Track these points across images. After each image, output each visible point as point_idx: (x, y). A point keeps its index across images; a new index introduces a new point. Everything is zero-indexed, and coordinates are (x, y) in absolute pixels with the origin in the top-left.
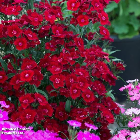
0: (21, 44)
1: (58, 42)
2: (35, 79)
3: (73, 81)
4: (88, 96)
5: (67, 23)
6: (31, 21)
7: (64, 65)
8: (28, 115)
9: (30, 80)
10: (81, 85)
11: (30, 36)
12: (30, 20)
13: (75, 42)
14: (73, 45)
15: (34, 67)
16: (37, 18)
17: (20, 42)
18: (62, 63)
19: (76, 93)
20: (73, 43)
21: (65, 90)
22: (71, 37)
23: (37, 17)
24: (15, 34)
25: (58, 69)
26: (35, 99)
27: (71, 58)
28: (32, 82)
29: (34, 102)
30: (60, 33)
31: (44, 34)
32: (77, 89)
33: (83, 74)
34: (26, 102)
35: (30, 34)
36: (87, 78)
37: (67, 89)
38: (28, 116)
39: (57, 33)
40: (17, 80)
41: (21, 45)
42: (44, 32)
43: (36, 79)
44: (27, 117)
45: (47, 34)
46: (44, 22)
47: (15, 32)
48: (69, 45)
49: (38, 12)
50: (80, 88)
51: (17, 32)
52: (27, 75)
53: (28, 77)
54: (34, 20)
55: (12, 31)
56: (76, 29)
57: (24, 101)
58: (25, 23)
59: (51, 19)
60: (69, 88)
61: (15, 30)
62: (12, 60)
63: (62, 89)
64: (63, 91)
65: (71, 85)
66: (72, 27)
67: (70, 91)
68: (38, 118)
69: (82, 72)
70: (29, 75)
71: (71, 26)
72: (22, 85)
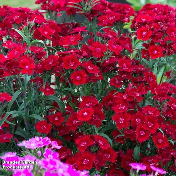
0: (79, 77)
1: (125, 76)
2: (95, 118)
3: (140, 121)
4: (161, 141)
5: (138, 57)
6: (93, 52)
7: (129, 102)
8: (85, 159)
9: (89, 119)
10: (150, 126)
11: (91, 69)
12: (91, 51)
13: (145, 77)
14: (143, 80)
15: (95, 104)
16: (99, 49)
17: (78, 76)
18: (127, 100)
19: (144, 135)
20: (143, 78)
21: (130, 132)
22: (142, 72)
23: (100, 47)
24: (72, 66)
25: (122, 108)
26: (94, 141)
27: (139, 94)
28: (91, 122)
29: (93, 145)
30: (127, 67)
31: (108, 68)
32: (145, 131)
33: (152, 113)
34: (83, 145)
35: (90, 67)
36: (157, 117)
37: (133, 131)
38: (86, 161)
39: (124, 67)
40: (75, 120)
41: (79, 80)
42: (108, 65)
43: (97, 119)
44: (84, 163)
45: (112, 68)
46: (107, 53)
47: (71, 64)
48: (137, 80)
49: (102, 42)
50: (148, 129)
51: (75, 64)
52: (85, 114)
53: (86, 116)
54: (96, 51)
55: (69, 63)
56: (149, 64)
57: (81, 144)
58: (85, 54)
59: (116, 49)
60: (135, 129)
61: (72, 62)
62: (70, 98)
63: (127, 130)
64: (127, 133)
65: (137, 126)
66: (144, 62)
67: (136, 133)
68: (98, 163)
69: (151, 111)
70: (88, 114)
71: (143, 60)
72: (80, 126)
